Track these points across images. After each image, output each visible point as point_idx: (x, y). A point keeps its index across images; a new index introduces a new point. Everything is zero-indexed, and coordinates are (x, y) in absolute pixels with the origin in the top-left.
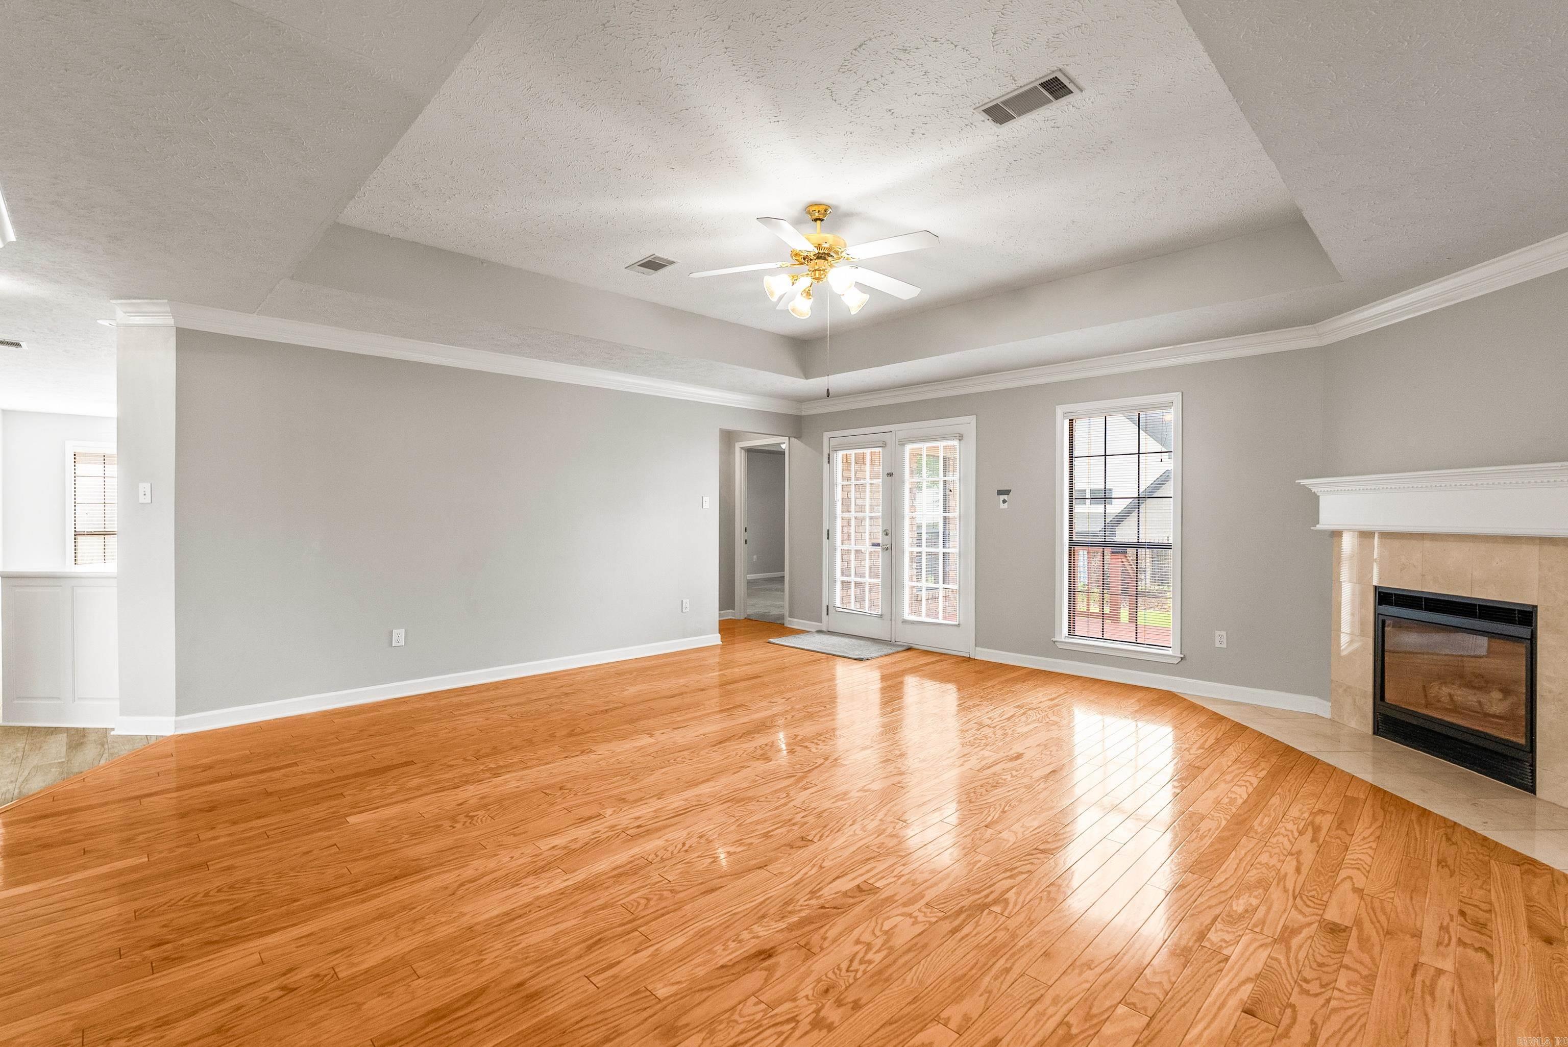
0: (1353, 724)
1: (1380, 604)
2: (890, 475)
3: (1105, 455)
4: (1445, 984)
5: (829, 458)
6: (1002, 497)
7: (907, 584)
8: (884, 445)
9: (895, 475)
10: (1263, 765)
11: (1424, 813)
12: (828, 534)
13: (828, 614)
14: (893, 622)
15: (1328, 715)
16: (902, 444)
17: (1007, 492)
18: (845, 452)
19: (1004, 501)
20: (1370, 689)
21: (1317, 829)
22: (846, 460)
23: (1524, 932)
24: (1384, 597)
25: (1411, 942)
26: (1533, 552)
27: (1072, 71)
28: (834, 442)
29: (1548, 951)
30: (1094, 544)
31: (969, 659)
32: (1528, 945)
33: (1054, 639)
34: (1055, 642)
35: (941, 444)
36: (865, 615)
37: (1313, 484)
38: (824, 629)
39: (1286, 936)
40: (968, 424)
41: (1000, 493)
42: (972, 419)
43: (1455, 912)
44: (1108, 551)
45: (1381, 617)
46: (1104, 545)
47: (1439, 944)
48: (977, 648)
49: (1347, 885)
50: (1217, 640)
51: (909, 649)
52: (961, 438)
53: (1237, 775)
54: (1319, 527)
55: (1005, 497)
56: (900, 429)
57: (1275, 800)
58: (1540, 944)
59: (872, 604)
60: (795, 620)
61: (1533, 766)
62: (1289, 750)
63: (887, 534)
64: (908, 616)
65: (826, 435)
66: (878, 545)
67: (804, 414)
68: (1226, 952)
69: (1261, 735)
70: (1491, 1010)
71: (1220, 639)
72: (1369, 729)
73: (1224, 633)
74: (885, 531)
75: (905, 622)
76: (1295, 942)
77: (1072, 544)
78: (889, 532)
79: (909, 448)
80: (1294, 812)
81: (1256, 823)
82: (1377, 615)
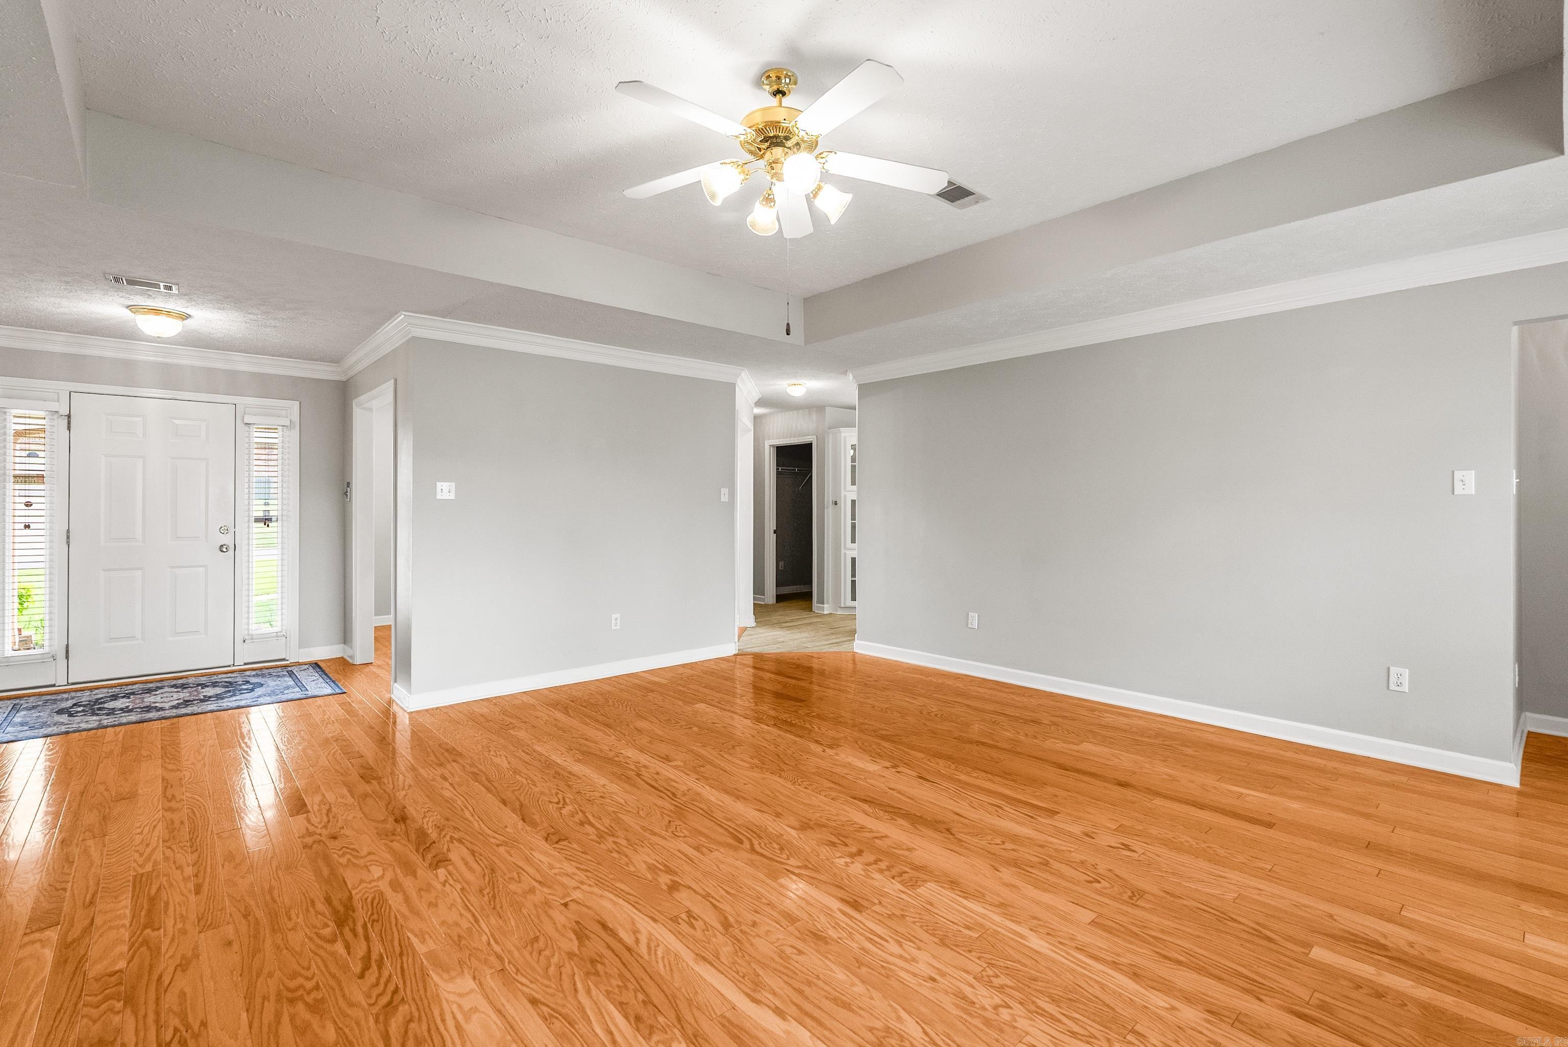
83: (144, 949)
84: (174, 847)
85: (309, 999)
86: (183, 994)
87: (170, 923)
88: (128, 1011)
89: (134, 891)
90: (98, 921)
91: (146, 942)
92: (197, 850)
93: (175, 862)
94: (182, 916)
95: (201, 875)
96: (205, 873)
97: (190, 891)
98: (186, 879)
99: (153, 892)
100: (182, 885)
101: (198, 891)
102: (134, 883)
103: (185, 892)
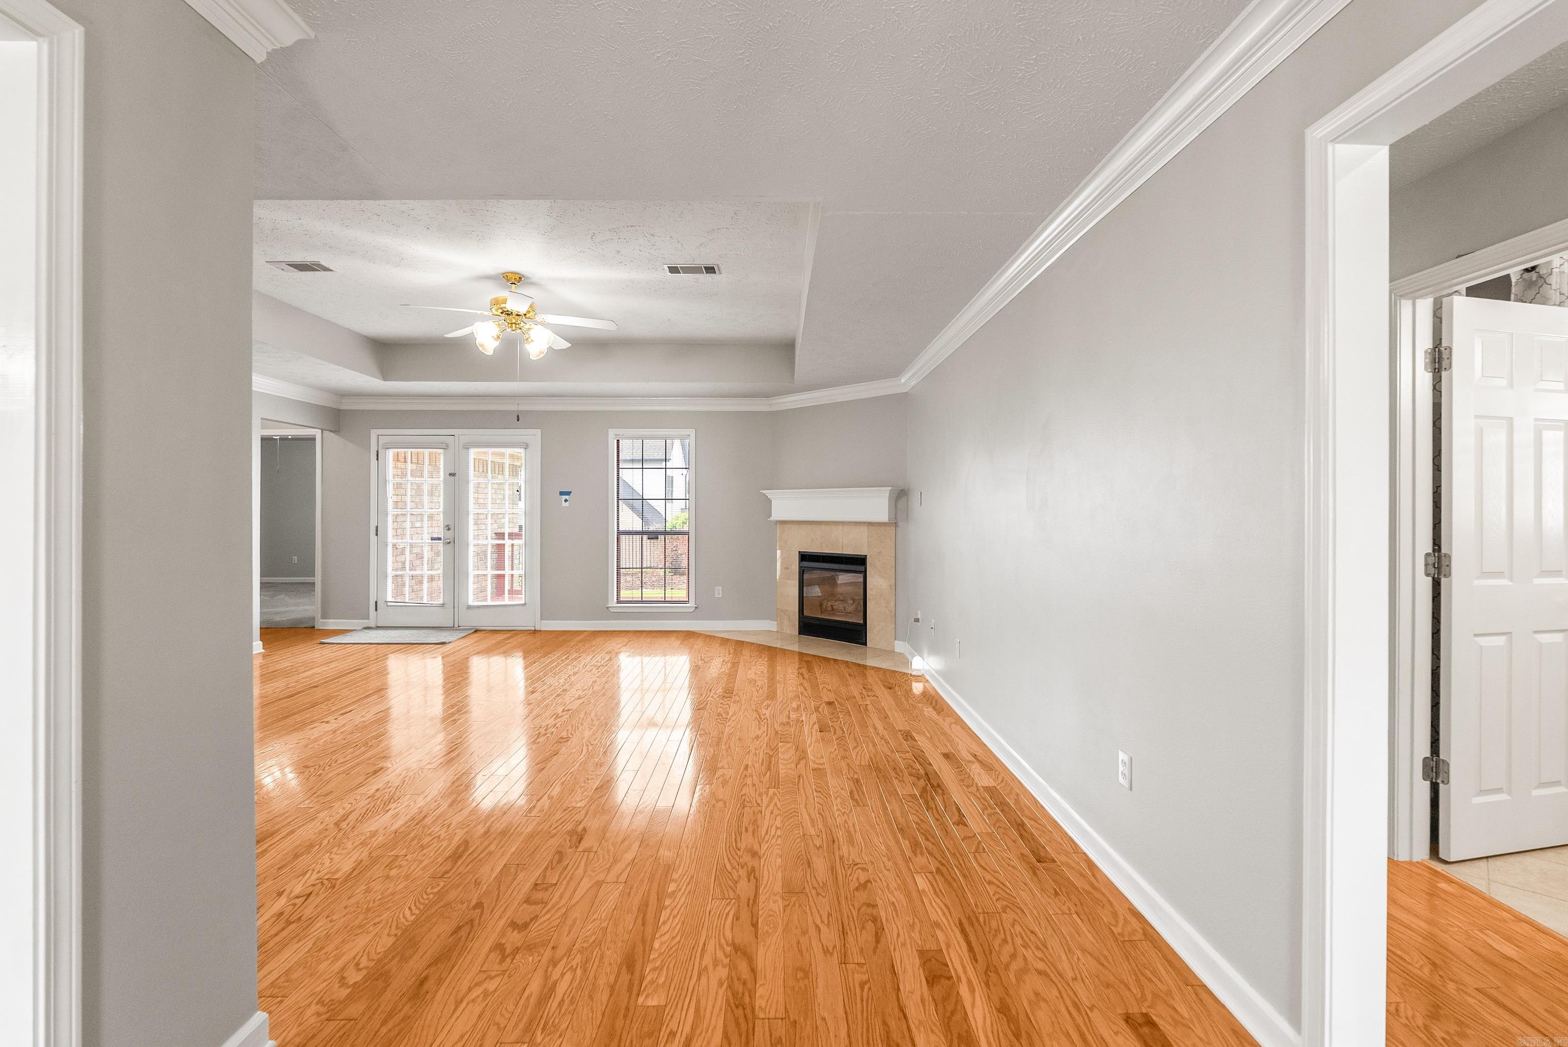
0: (789, 632)
1: (801, 561)
2: (451, 475)
3: (643, 468)
4: (870, 707)
5: (378, 455)
6: (564, 497)
7: (472, 572)
8: (446, 447)
9: (457, 476)
10: (763, 656)
11: (835, 660)
12: (377, 530)
13: (376, 610)
14: (456, 609)
15: (775, 630)
16: (467, 447)
17: (569, 493)
18: (396, 450)
19: (566, 501)
20: (797, 610)
21: (802, 675)
22: (397, 458)
23: (883, 688)
24: (805, 557)
25: (854, 700)
26: (864, 529)
27: (722, 267)
28: (383, 440)
29: (891, 691)
30: (636, 533)
31: (535, 632)
32: (886, 691)
33: (608, 606)
34: (608, 608)
35: (509, 451)
36: (422, 605)
37: (769, 493)
38: (373, 625)
39: (817, 709)
40: (534, 436)
41: (562, 493)
42: (538, 432)
43: (862, 688)
44: (645, 537)
45: (802, 569)
46: (642, 533)
47: (862, 698)
48: (542, 621)
49: (825, 690)
50: (717, 592)
51: (476, 631)
52: (526, 447)
53: (756, 662)
54: (772, 519)
55: (567, 497)
56: (464, 434)
57: (779, 668)
58: (889, 690)
59: (430, 594)
60: (330, 620)
61: (866, 632)
62: (770, 647)
63: (449, 529)
64: (471, 602)
65: (374, 433)
66: (439, 539)
67: (343, 407)
68: (801, 719)
69: (752, 644)
70: (884, 710)
71: (718, 592)
72: (797, 633)
73: (720, 588)
74: (447, 526)
75: (469, 607)
76: (820, 710)
77: (620, 533)
78: (452, 527)
79: (473, 453)
80: (790, 671)
81: (778, 678)
82: (800, 567)
83: (772, 747)
84: (755, 804)
85: (721, 717)
86: (759, 729)
87: (761, 755)
88: (777, 730)
89: (778, 778)
90: (793, 766)
91: (772, 750)
92: (742, 796)
93: (756, 790)
94: (756, 756)
95: (743, 776)
96: (741, 776)
97: (750, 768)
98: (751, 776)
99: (768, 773)
100: (754, 773)
101: (747, 767)
102: (779, 783)
103: (753, 769)
